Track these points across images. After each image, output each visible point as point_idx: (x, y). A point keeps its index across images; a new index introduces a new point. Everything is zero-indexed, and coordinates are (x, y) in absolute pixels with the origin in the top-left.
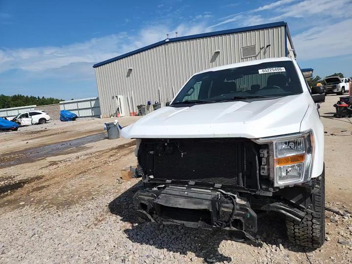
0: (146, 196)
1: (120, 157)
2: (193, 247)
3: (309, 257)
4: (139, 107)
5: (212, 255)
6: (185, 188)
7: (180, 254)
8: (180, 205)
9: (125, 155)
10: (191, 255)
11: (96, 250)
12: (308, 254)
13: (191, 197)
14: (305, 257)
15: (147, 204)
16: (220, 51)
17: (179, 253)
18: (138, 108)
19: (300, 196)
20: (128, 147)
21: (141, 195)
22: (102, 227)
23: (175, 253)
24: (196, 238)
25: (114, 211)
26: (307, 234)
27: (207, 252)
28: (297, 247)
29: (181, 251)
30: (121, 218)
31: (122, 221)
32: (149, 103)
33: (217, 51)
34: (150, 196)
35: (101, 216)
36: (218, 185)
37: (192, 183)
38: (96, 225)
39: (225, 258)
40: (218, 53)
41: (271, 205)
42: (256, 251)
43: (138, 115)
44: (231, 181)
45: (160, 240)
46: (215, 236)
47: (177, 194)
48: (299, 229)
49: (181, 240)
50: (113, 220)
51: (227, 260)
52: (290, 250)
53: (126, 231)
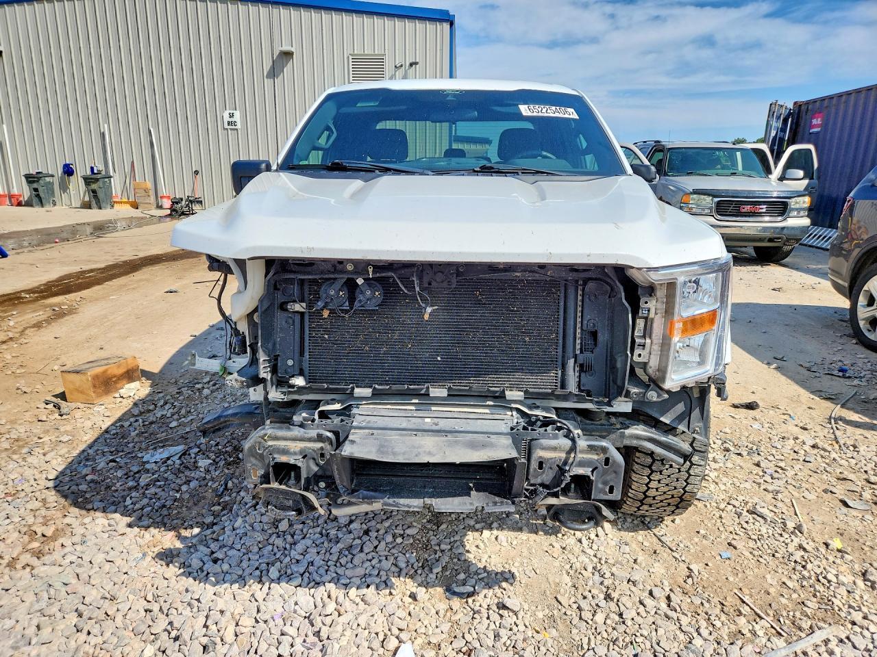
0: (294, 439)
1: (22, 333)
2: (403, 565)
3: (662, 538)
4: (31, 179)
5: (462, 576)
6: (413, 408)
7: (377, 588)
8: (430, 453)
9: (38, 326)
10: (404, 585)
11: (82, 637)
12: (656, 531)
13: (450, 432)
14: (655, 539)
15: (299, 464)
16: (293, 49)
17: (372, 588)
18: (29, 182)
19: (680, 408)
20: (36, 300)
21: (276, 438)
22: (70, 558)
23: (364, 591)
24: (399, 540)
25: (87, 501)
26: (675, 488)
27: (444, 568)
28: (629, 520)
29: (377, 580)
30: (128, 520)
31: (136, 530)
32: (68, 171)
33: (286, 48)
34: (310, 440)
35: (45, 524)
36: (512, 395)
37: (438, 392)
38: (38, 554)
39: (499, 576)
40: (288, 55)
41: (627, 432)
42: (557, 546)
43: (29, 204)
44: (546, 381)
45: (298, 561)
46: (444, 526)
47: (404, 425)
48: (659, 481)
49: (361, 551)
50: (99, 529)
51: (506, 580)
52: (620, 530)
53: (167, 557)
